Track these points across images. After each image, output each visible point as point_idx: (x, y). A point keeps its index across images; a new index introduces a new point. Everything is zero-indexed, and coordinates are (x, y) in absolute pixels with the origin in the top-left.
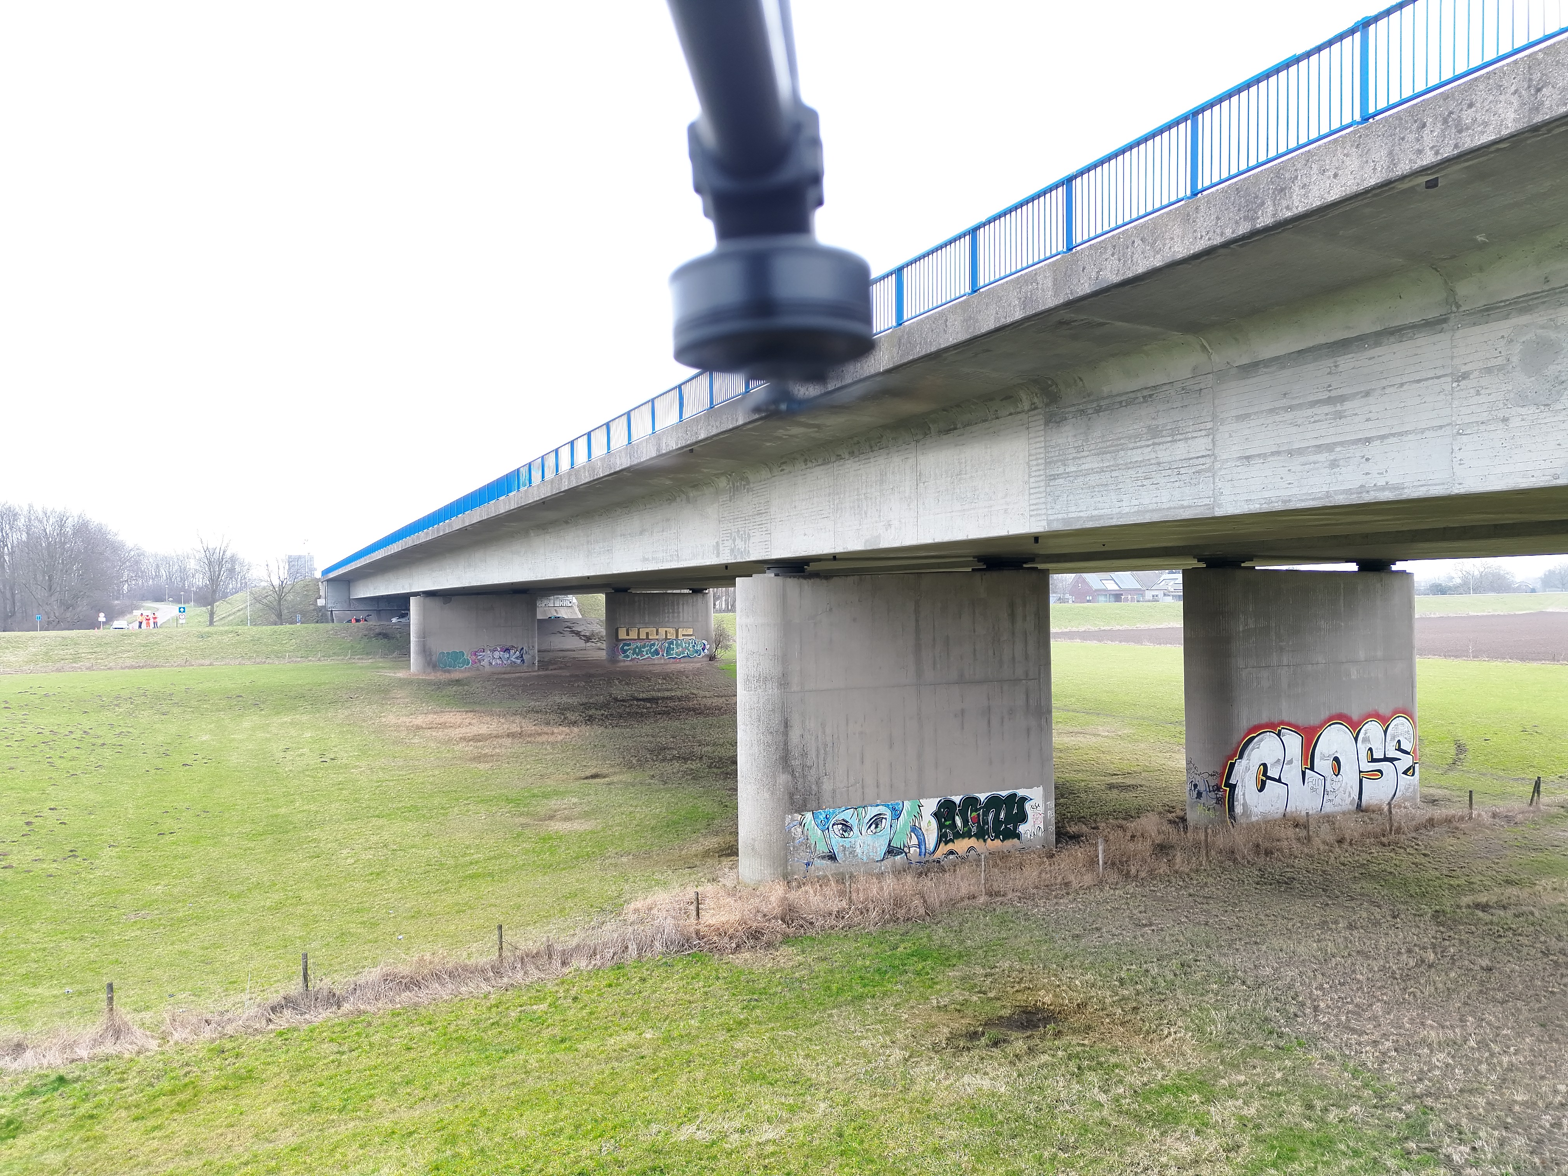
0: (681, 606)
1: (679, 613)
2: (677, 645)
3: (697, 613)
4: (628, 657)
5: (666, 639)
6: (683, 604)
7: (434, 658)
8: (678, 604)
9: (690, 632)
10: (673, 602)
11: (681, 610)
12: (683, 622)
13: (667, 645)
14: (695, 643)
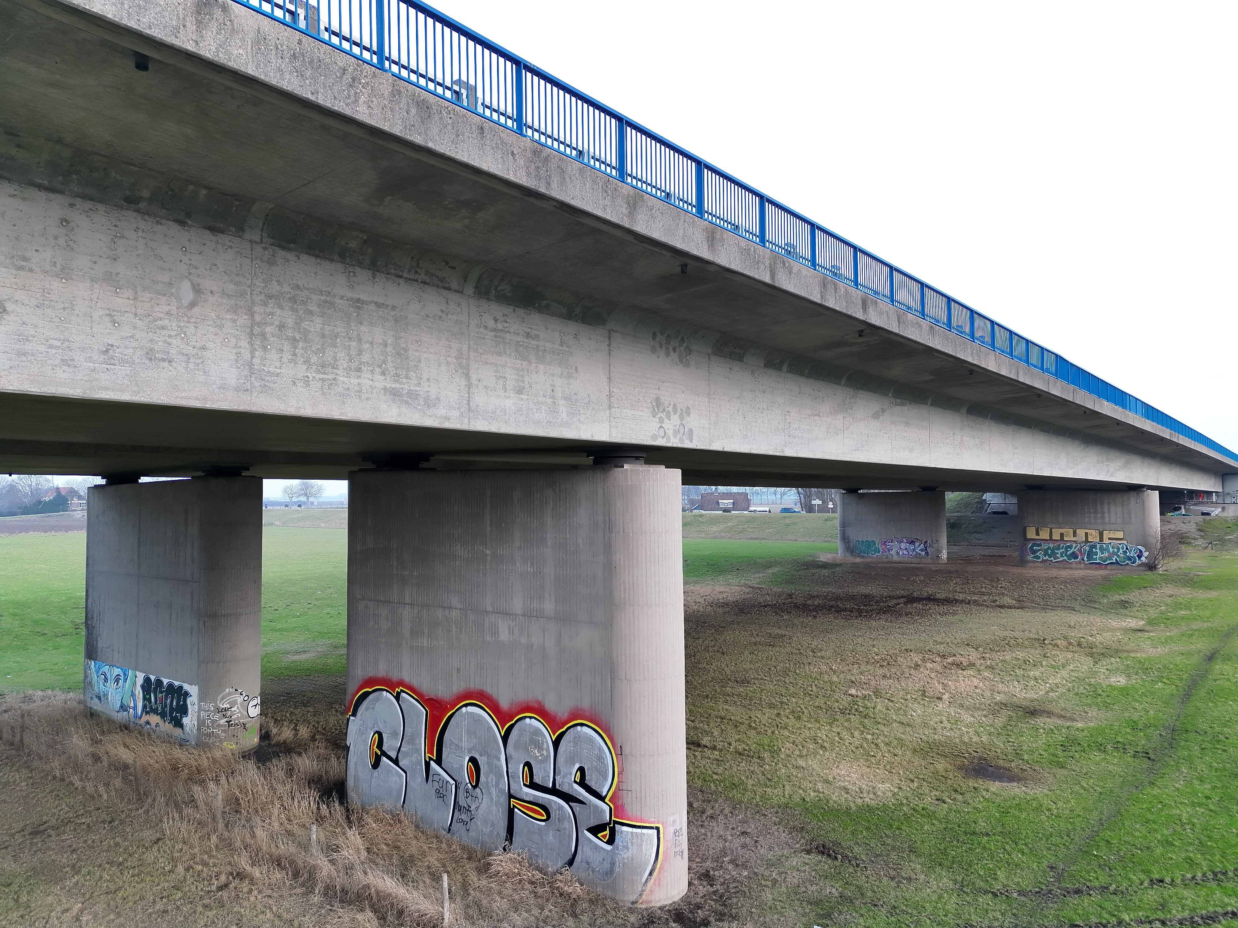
1: (1103, 513)
2: (1102, 549)
3: (1130, 514)
4: (1038, 558)
5: (1087, 541)
6: (1109, 504)
7: (851, 545)
9: (1120, 535)
11: (1106, 510)
12: (1110, 524)
13: (1088, 548)
14: (1127, 548)
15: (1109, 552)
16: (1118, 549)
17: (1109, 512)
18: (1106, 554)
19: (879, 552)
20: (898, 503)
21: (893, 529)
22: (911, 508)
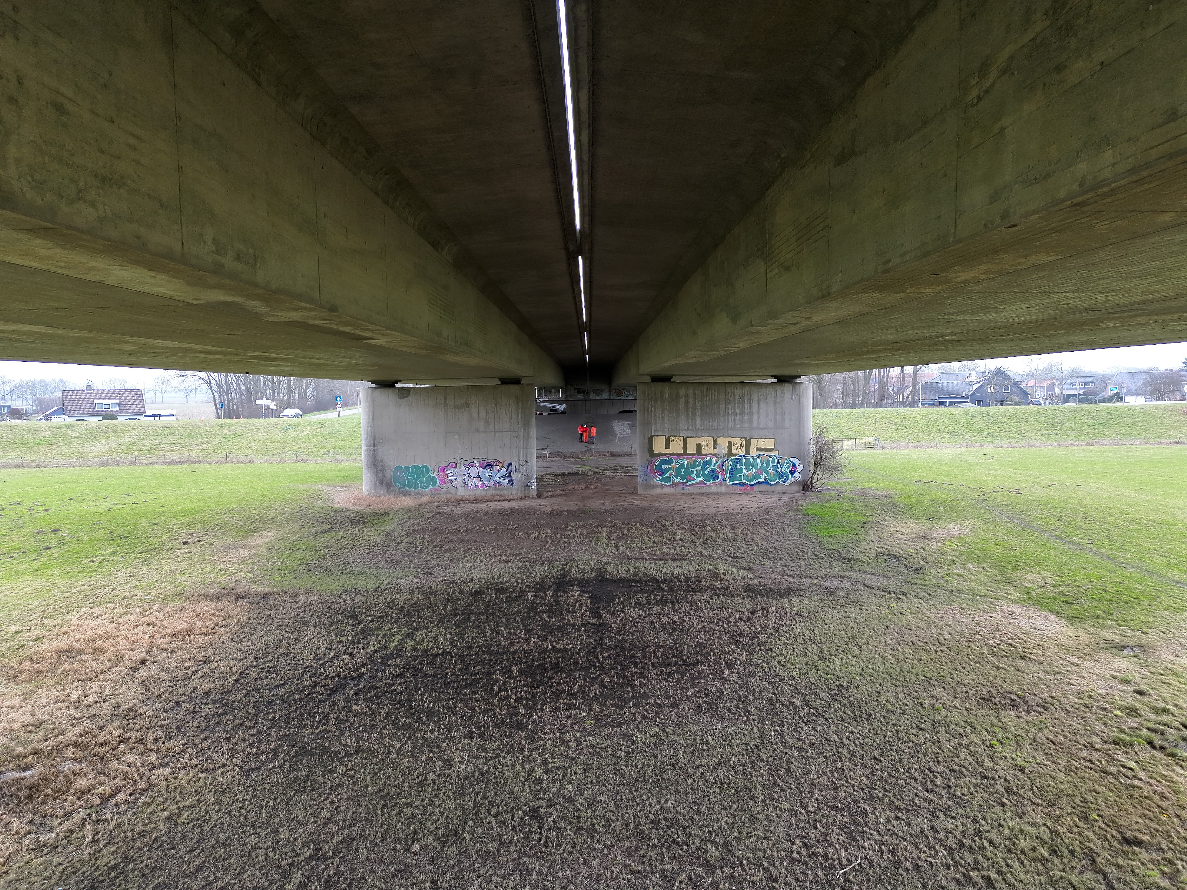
0: (755, 405)
1: (751, 414)
2: (748, 465)
3: (783, 414)
4: (668, 480)
5: (730, 454)
6: (759, 402)
7: (388, 474)
8: (750, 400)
9: (770, 443)
10: (741, 398)
11: (755, 409)
12: (758, 428)
13: (730, 464)
14: (778, 462)
15: (756, 468)
16: (768, 463)
17: (758, 413)
18: (753, 471)
19: (434, 484)
20: (467, 403)
21: (459, 445)
22: (487, 412)
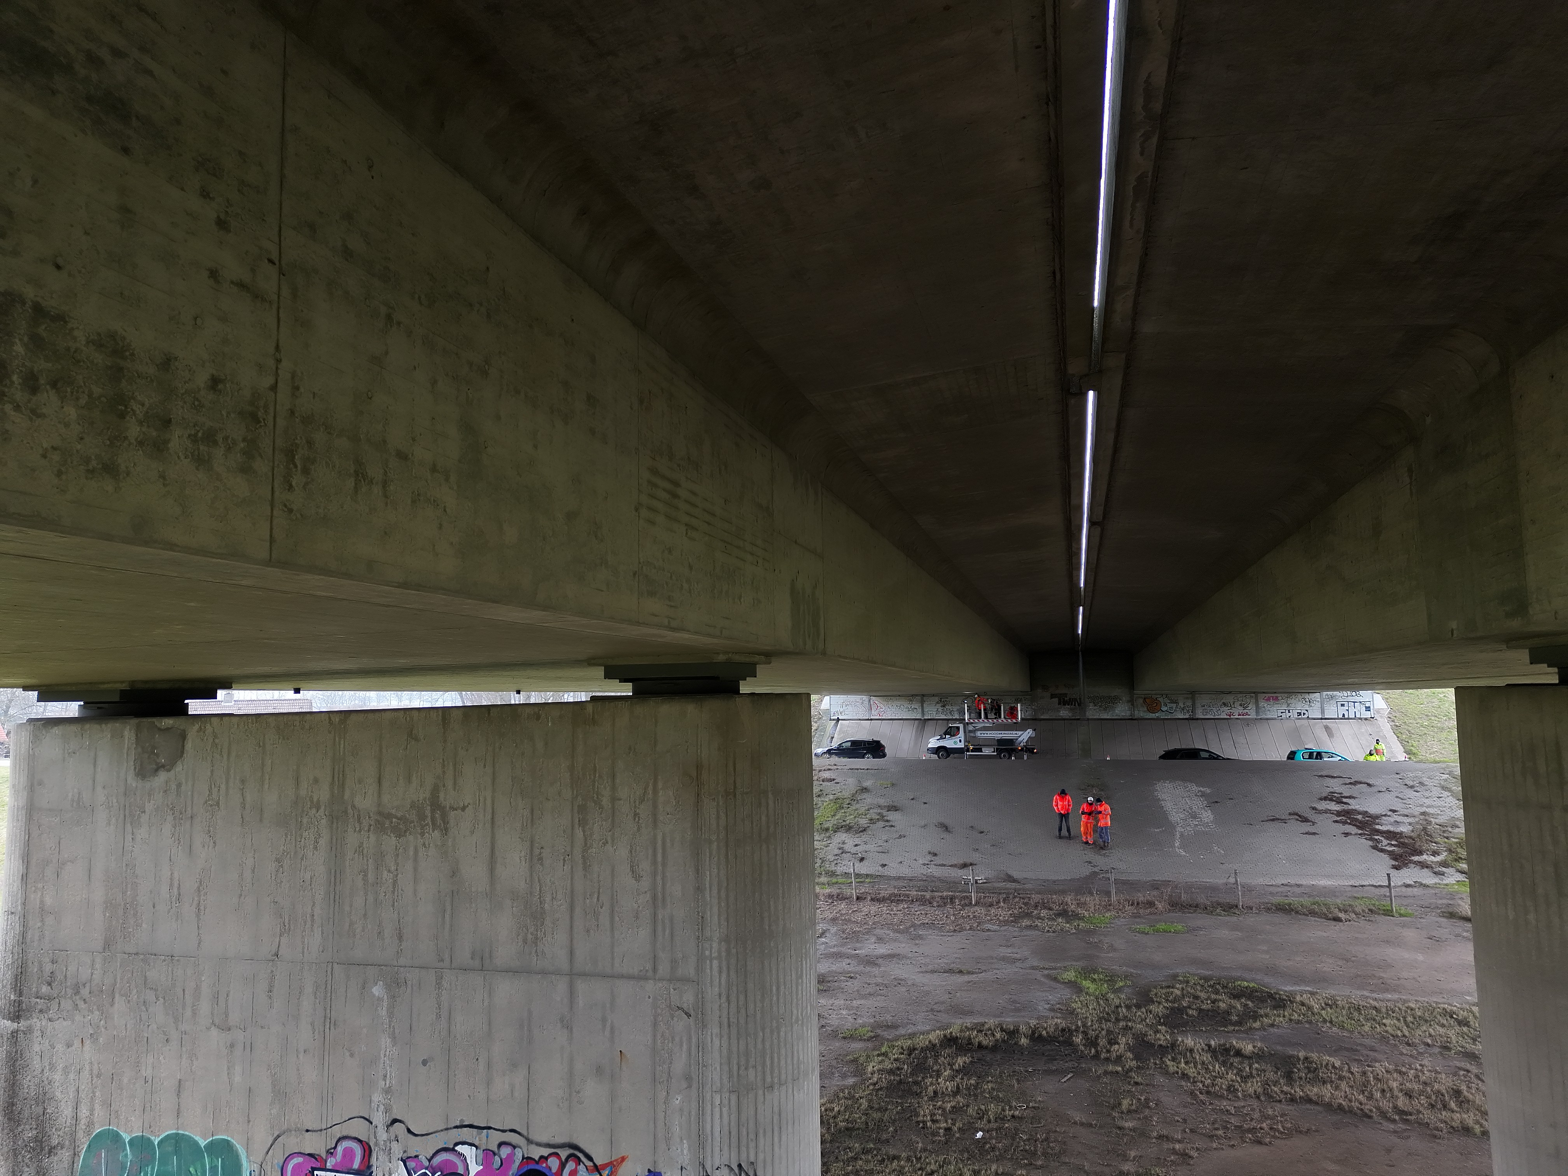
20: (436, 805)
21: (385, 1041)
22: (535, 858)
